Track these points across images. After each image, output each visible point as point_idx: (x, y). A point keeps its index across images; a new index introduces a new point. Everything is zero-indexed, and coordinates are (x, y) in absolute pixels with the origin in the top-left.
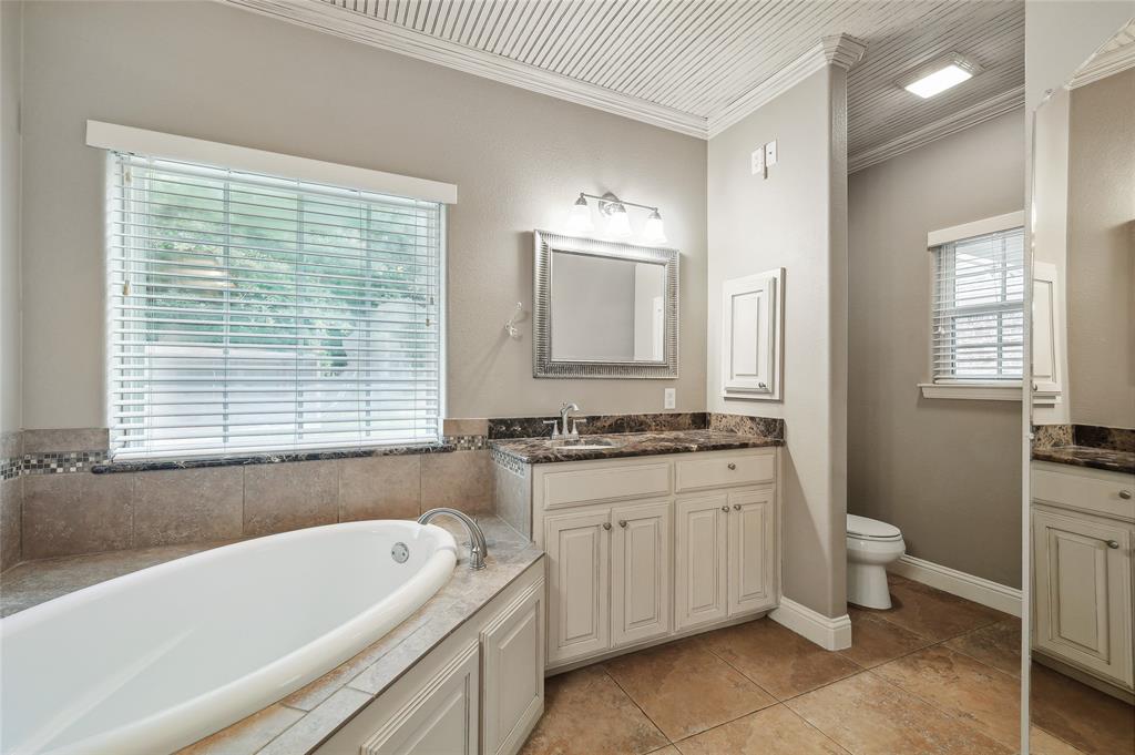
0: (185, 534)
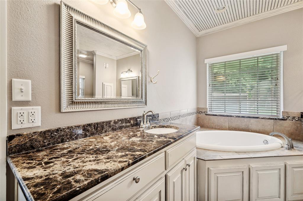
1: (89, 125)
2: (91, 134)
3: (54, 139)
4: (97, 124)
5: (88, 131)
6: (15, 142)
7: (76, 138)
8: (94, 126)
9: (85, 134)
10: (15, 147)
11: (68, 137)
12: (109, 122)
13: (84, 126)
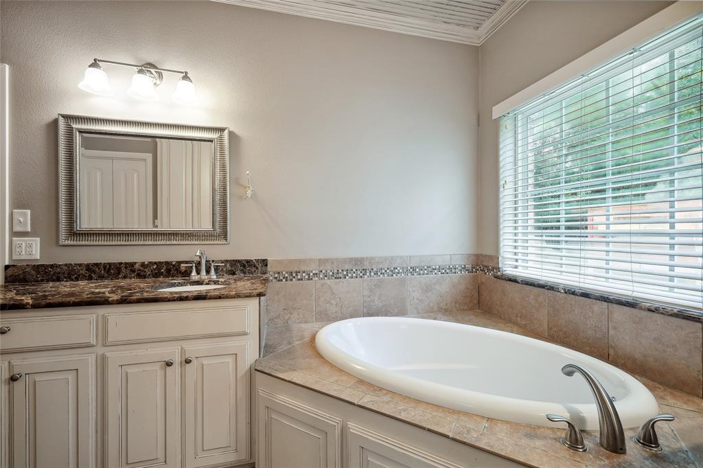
0: (523, 323)
1: (97, 265)
2: (100, 277)
3: (49, 275)
4: (110, 264)
5: (94, 272)
6: (10, 271)
7: (77, 279)
8: (105, 267)
9: (90, 276)
10: (10, 276)
11: (66, 275)
12: (133, 264)
13: (88, 265)
